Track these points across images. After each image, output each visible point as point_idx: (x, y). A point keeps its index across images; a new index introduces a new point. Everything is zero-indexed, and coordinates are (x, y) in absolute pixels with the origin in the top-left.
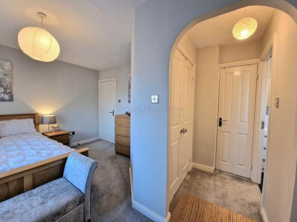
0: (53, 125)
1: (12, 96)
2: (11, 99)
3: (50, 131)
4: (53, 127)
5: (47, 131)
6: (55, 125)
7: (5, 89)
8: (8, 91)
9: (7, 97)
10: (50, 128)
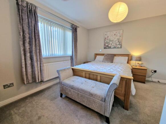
0: (138, 62)
1: (121, 46)
2: (121, 48)
3: (136, 65)
4: (138, 63)
5: (134, 65)
6: (140, 62)
7: (119, 43)
8: (120, 43)
9: (119, 46)
10: (136, 63)
